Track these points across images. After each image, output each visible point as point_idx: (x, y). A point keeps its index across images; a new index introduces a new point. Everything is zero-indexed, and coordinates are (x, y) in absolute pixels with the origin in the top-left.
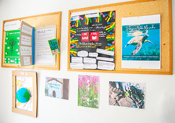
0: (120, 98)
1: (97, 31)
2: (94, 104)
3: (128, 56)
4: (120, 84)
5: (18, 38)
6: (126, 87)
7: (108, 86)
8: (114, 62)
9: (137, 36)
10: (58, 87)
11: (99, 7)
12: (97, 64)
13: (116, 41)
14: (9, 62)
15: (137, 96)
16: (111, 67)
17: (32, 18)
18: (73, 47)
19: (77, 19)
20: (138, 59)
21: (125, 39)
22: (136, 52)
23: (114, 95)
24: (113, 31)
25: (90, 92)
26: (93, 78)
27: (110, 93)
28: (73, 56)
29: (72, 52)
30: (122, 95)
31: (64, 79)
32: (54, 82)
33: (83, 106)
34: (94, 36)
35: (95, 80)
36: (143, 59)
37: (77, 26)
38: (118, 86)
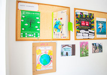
0: (96, 49)
1: (88, 21)
2: (87, 55)
3: (98, 33)
4: (95, 44)
5: (38, 18)
6: (97, 45)
7: (92, 45)
8: (94, 35)
9: (100, 25)
10: (69, 49)
11: (88, 10)
12: (88, 36)
13: (95, 26)
16: (93, 37)
18: (77, 28)
19: (79, 14)
22: (100, 31)
23: (94, 49)
24: (93, 22)
25: (85, 50)
26: (86, 42)
28: (78, 32)
29: (77, 30)
31: (72, 45)
32: (67, 47)
33: (82, 56)
34: (87, 23)
36: (102, 34)
37: (79, 17)
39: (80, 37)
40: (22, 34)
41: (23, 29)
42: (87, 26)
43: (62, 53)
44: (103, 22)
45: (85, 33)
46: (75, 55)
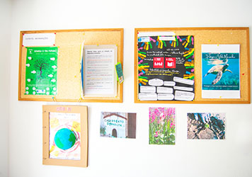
0: (200, 130)
1: (173, 56)
2: (169, 141)
3: (208, 86)
4: (199, 115)
5: (53, 59)
6: (206, 118)
7: (186, 118)
8: (193, 92)
9: (217, 65)
10: (120, 123)
11: (175, 29)
12: (174, 93)
13: (195, 68)
14: (34, 93)
15: (218, 127)
16: (190, 97)
17: (78, 33)
18: (141, 74)
19: (147, 40)
20: (219, 89)
21: (206, 67)
22: (217, 81)
23: (193, 128)
24: (192, 58)
25: (164, 127)
26: (168, 110)
27: (189, 126)
28: (143, 85)
29: (141, 80)
30: (201, 126)
31: (129, 114)
32: (114, 117)
33: (155, 143)
34: (170, 62)
35: (171, 113)
36: (223, 89)
37: (147, 49)
38: (197, 118)
39: (148, 96)
40: (28, 88)
41: (29, 80)
42: (170, 69)
43: (103, 130)
44: (229, 55)
45: (163, 86)
46: (135, 138)
